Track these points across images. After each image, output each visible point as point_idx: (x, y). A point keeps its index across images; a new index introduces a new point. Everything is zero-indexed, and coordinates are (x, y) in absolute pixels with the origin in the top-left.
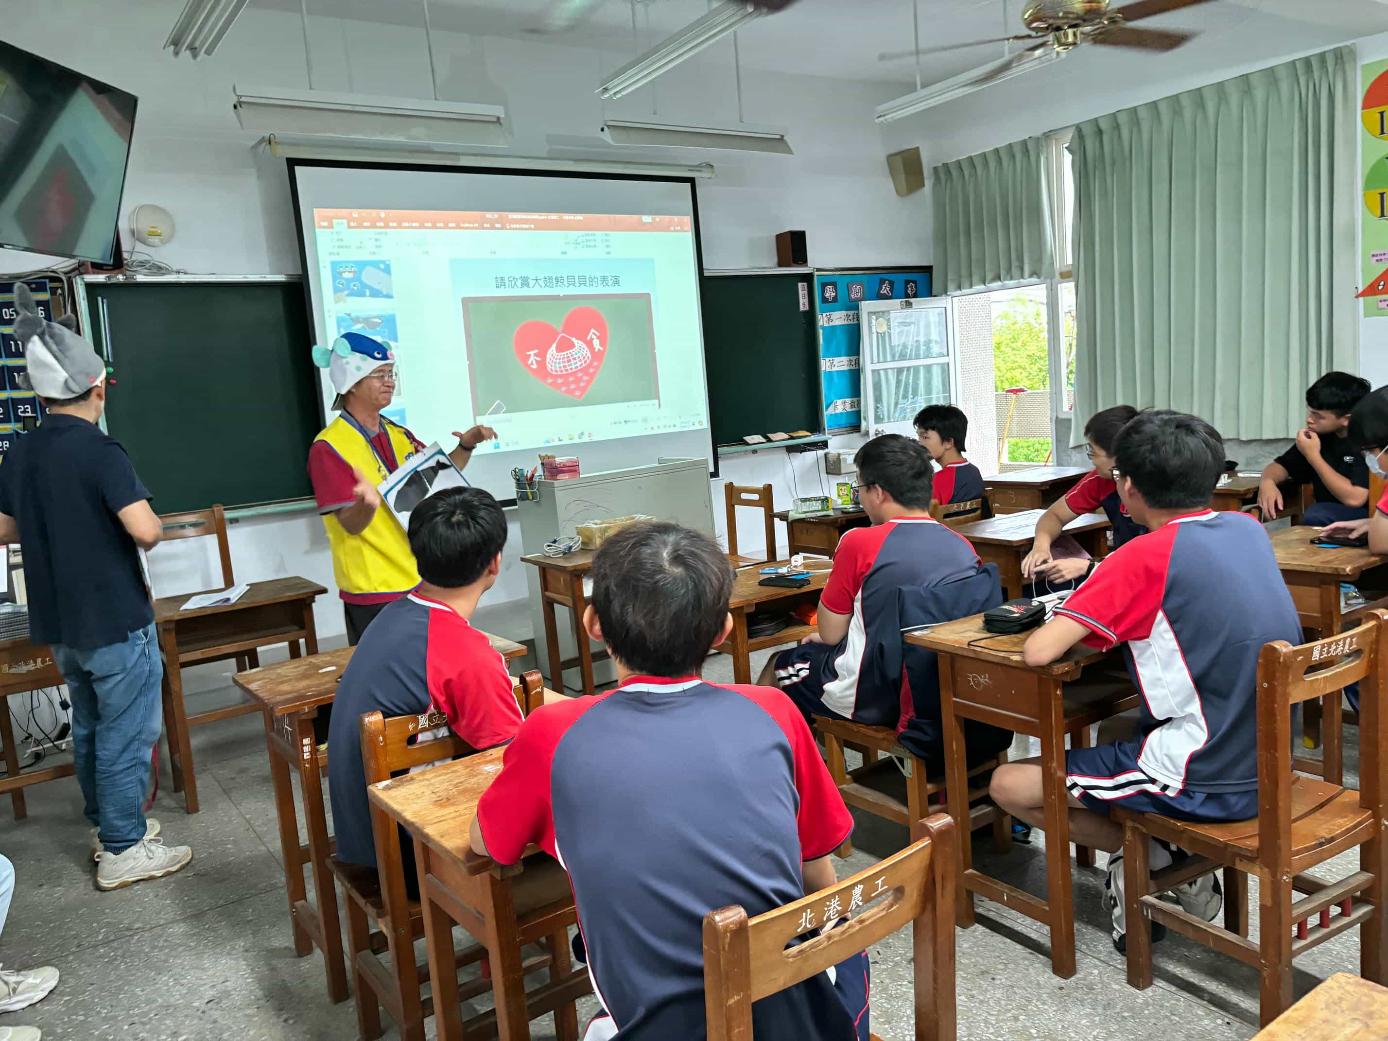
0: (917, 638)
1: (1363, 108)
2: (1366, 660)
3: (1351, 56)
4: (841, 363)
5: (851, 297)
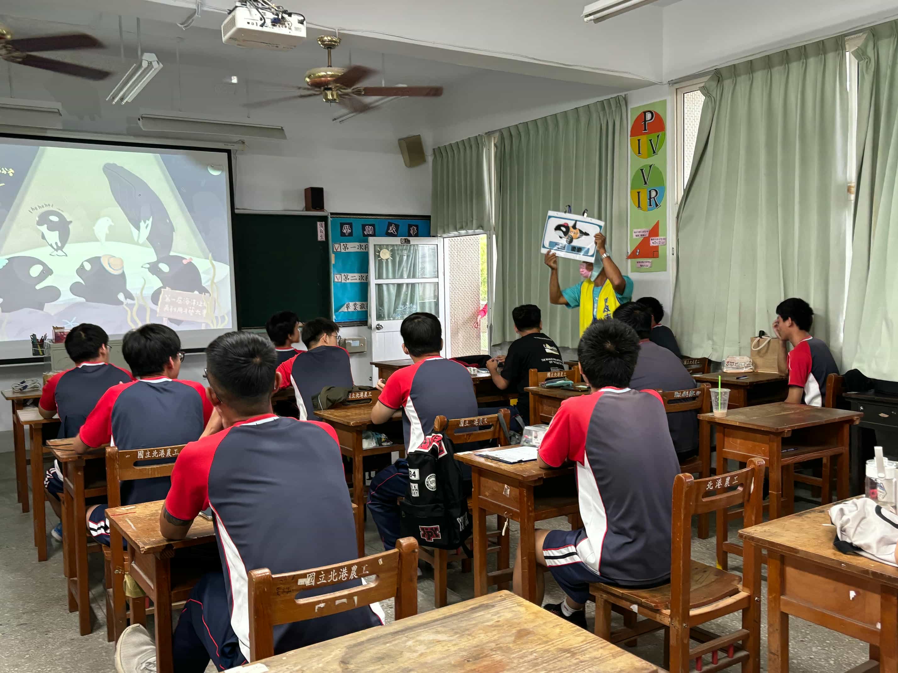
1: (631, 136)
3: (624, 102)
4: (354, 278)
5: (364, 233)
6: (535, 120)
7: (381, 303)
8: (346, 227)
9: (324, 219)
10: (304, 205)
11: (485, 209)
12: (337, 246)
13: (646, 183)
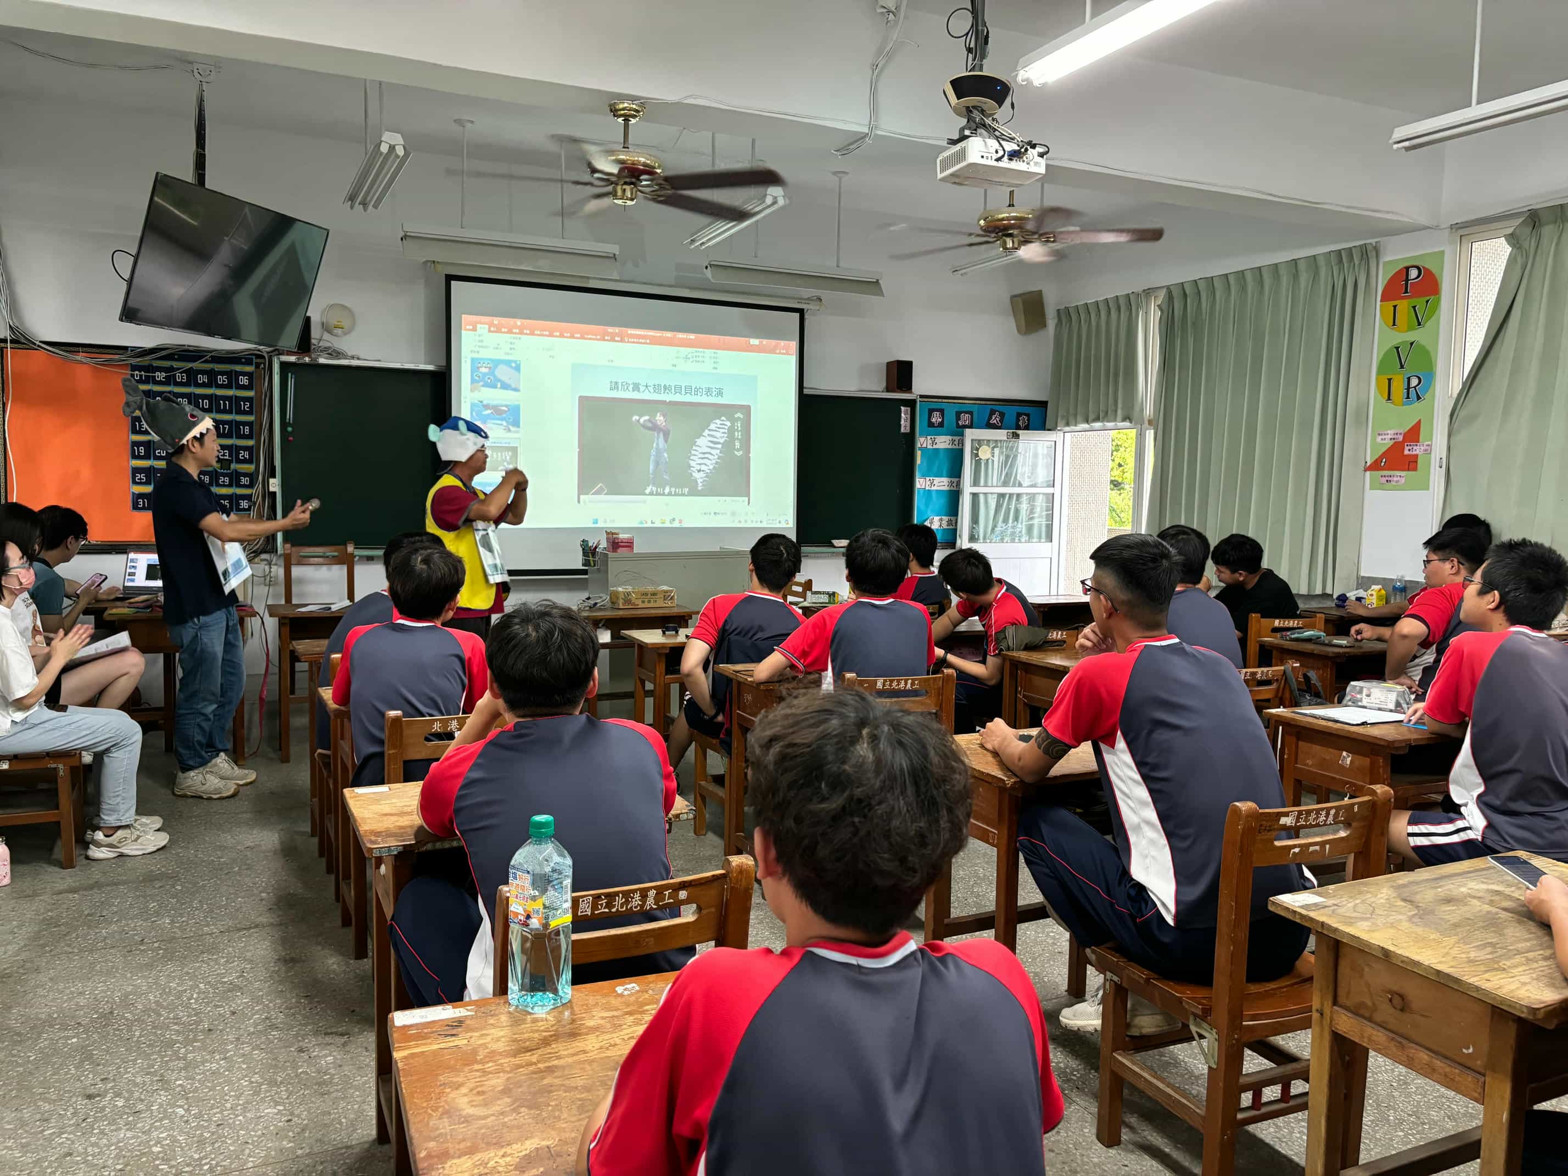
1: (1382, 300)
3: (1374, 253)
4: (942, 483)
5: (957, 424)
6: (1226, 275)
7: (975, 519)
8: (936, 414)
9: (911, 404)
10: (884, 384)
11: (1137, 394)
12: (922, 439)
13: (1402, 367)
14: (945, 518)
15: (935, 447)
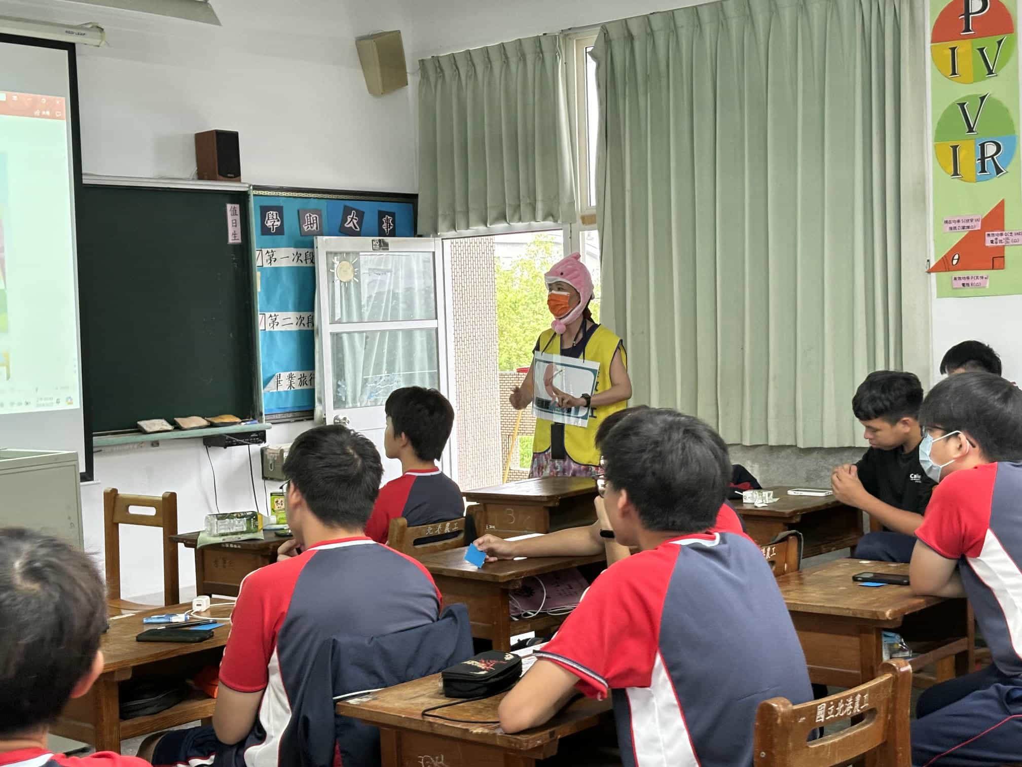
0: (353, 708)
1: (932, 42)
2: (882, 721)
4: (287, 321)
5: (303, 229)
7: (339, 373)
8: (272, 214)
9: (241, 198)
10: (194, 168)
13: (971, 130)
14: (297, 374)
15: (274, 265)
